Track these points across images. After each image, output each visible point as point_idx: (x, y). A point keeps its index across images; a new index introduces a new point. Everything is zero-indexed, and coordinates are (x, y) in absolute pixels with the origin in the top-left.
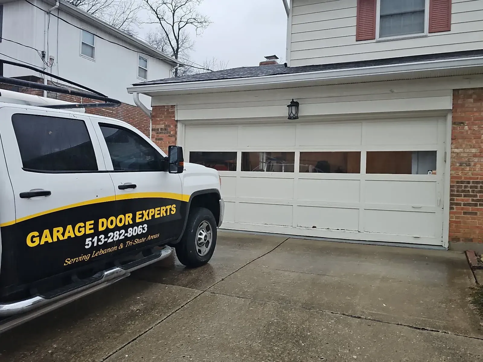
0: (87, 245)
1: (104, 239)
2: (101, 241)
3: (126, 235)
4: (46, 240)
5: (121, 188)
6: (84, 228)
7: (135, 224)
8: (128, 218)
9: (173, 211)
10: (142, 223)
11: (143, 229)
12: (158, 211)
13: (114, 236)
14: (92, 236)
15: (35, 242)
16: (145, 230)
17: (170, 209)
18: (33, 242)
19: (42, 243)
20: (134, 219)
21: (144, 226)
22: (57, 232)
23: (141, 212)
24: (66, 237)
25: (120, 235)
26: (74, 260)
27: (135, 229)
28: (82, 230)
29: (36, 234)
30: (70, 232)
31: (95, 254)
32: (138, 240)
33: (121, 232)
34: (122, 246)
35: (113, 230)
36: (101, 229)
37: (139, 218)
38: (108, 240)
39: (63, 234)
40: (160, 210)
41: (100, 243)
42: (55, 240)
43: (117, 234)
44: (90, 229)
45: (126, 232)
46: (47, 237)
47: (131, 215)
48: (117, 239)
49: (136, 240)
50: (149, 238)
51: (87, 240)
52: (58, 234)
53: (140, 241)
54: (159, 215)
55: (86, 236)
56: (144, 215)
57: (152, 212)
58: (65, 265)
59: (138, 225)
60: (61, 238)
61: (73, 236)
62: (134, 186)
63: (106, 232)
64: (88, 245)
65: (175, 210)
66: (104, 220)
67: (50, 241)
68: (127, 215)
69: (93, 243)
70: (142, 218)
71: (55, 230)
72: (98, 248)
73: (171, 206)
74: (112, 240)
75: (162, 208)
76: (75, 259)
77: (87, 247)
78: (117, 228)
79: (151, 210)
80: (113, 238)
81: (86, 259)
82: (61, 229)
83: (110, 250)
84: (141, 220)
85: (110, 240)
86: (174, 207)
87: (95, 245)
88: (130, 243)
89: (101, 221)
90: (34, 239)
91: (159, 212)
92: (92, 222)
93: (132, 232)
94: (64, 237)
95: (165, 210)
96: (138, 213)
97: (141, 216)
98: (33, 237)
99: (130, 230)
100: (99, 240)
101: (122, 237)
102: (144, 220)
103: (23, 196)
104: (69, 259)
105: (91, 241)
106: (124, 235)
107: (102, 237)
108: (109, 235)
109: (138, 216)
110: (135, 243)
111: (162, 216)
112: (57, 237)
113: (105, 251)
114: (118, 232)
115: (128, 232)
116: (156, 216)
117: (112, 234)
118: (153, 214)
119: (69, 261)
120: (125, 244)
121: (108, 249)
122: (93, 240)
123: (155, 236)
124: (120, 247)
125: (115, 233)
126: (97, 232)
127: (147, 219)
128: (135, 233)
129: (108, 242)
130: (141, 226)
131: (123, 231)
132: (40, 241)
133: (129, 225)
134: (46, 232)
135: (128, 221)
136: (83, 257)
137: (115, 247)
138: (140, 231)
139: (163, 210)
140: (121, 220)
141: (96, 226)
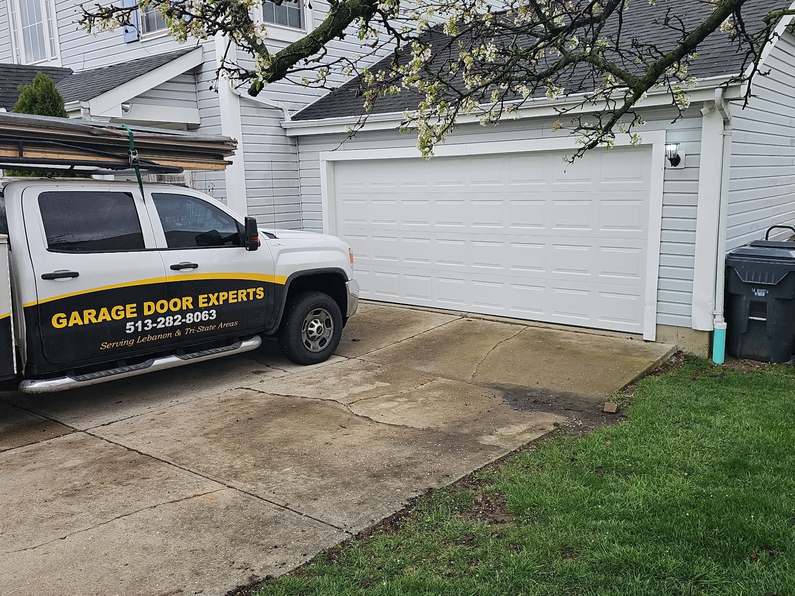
0: (127, 329)
1: (152, 324)
2: (148, 327)
3: (183, 321)
4: (75, 322)
5: (174, 268)
6: (123, 312)
7: (196, 308)
8: (187, 302)
9: (260, 295)
10: (208, 309)
11: (210, 315)
12: (233, 294)
13: (165, 321)
14: (135, 320)
15: (62, 323)
16: (213, 316)
17: (255, 293)
18: (59, 323)
19: (71, 324)
20: (195, 303)
21: (211, 312)
23: (206, 296)
24: (100, 320)
25: (174, 321)
26: (112, 344)
27: (198, 315)
28: (122, 314)
29: (63, 315)
30: (105, 315)
31: (141, 339)
32: (204, 327)
33: (175, 317)
34: (179, 333)
35: (165, 315)
36: (146, 313)
37: (203, 303)
38: (157, 325)
39: (97, 317)
40: (237, 294)
41: (146, 328)
42: (86, 322)
43: (169, 319)
44: (132, 313)
45: (184, 317)
46: (75, 319)
47: (190, 299)
48: (170, 325)
49: (201, 328)
50: (221, 325)
51: (128, 324)
52: (89, 316)
53: (206, 329)
54: (236, 300)
55: (126, 320)
56: (210, 299)
57: (224, 296)
58: (101, 348)
59: (201, 310)
60: (94, 321)
61: (109, 319)
62: (195, 266)
63: (154, 317)
64: (130, 329)
65: (262, 293)
66: (152, 304)
67: (80, 323)
68: (184, 299)
69: (136, 328)
70: (208, 302)
71: (86, 312)
72: (144, 333)
73: (255, 289)
74: (164, 326)
75: (240, 292)
76: (114, 344)
77: (128, 332)
78: (169, 313)
79: (221, 294)
80: (164, 324)
81: (130, 345)
82: (94, 312)
83: (161, 336)
84: (206, 305)
85: (160, 326)
86: (260, 290)
87: (140, 329)
88: (191, 330)
89: (146, 304)
90: (61, 321)
91: (235, 296)
92: (135, 305)
93: (193, 317)
94: (97, 320)
95: (245, 293)
96: (201, 297)
97: (206, 300)
98: (59, 318)
99: (190, 316)
100: (144, 325)
101: (177, 323)
102: (211, 304)
104: (106, 343)
105: (134, 325)
106: (180, 321)
107: (148, 322)
108: (159, 320)
109: (201, 300)
110: (199, 330)
111: (240, 300)
112: (89, 319)
113: (155, 337)
114: (171, 318)
115: (186, 318)
116: (231, 301)
117: (163, 319)
118: (225, 298)
119: (106, 345)
120: (183, 332)
121: (159, 336)
122: (136, 325)
123: (231, 324)
124: (177, 334)
125: (168, 318)
126: (141, 317)
127: (216, 303)
128: (197, 318)
129: (158, 327)
130: (207, 312)
131: (180, 317)
132: (68, 323)
133: (188, 310)
134: (75, 314)
135: (187, 306)
136: (125, 342)
137: (169, 334)
138: (205, 317)
139: (242, 293)
140: (175, 305)
141: (140, 310)
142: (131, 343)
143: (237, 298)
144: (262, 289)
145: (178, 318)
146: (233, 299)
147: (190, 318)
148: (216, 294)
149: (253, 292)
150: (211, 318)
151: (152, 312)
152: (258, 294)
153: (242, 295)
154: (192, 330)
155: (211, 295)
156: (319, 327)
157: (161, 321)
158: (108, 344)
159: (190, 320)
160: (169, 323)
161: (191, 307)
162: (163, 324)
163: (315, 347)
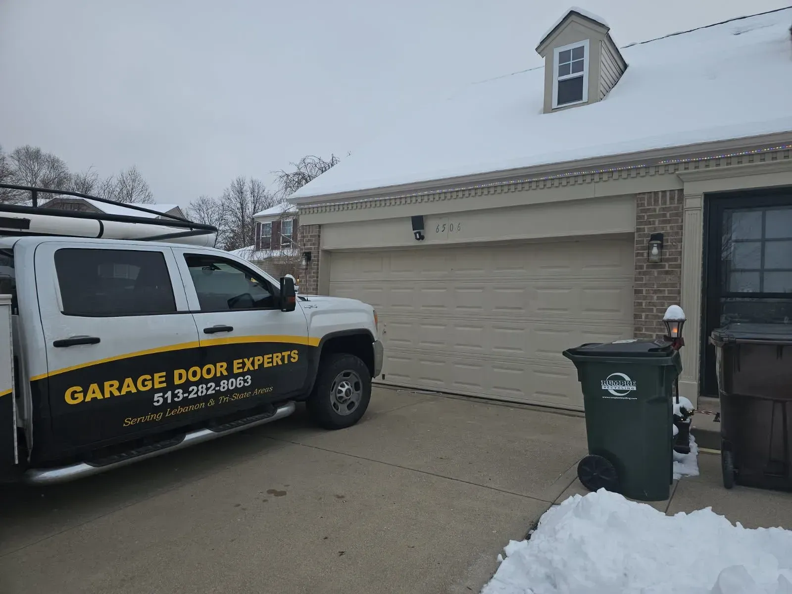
0: (155, 402)
1: (183, 394)
2: (179, 397)
3: (217, 388)
4: (94, 396)
5: (208, 331)
6: (151, 382)
7: (231, 375)
8: (221, 368)
9: (294, 358)
10: (243, 374)
11: (245, 381)
12: (268, 358)
13: (198, 390)
14: (164, 391)
15: (77, 398)
16: (248, 383)
17: (289, 357)
18: (73, 398)
19: (88, 399)
20: (230, 368)
22: (110, 387)
23: (241, 361)
24: (123, 392)
25: (207, 389)
26: (137, 420)
27: (232, 382)
28: (149, 384)
29: (79, 389)
30: (129, 386)
31: (170, 412)
32: (238, 395)
33: (209, 386)
34: (212, 402)
35: (196, 384)
36: (177, 382)
37: (239, 368)
38: (189, 395)
39: (120, 389)
40: (272, 358)
41: (176, 399)
42: (107, 395)
43: (202, 388)
44: (161, 383)
45: (218, 385)
46: (94, 392)
47: (224, 364)
48: (203, 394)
49: (235, 395)
50: (256, 392)
51: (156, 395)
52: (111, 388)
53: (241, 397)
54: (271, 364)
55: (154, 391)
56: (245, 364)
57: (259, 360)
58: (124, 425)
59: (236, 376)
60: (116, 393)
61: (134, 391)
62: (230, 329)
63: (186, 387)
64: (158, 401)
65: (297, 357)
66: (183, 371)
67: (100, 397)
68: (218, 365)
69: (165, 400)
70: (243, 368)
71: (107, 384)
72: (174, 405)
73: (289, 352)
74: (196, 396)
75: (275, 355)
77: (156, 404)
78: (202, 381)
79: (256, 358)
80: (197, 393)
81: (158, 419)
82: (116, 383)
83: (192, 408)
84: (241, 370)
85: (192, 396)
86: (294, 353)
87: (169, 401)
89: (176, 373)
90: (76, 395)
91: (270, 360)
92: (164, 374)
93: (228, 384)
94: (120, 393)
95: (280, 357)
96: (235, 362)
97: (241, 365)
98: (74, 392)
99: (224, 383)
100: (174, 396)
101: (210, 392)
102: (245, 370)
103: (58, 344)
104: (130, 419)
105: (163, 397)
106: (214, 389)
107: (179, 392)
108: (191, 389)
109: (236, 366)
110: (234, 398)
111: (275, 364)
112: (111, 392)
113: (186, 409)
114: (204, 386)
115: (220, 386)
116: (266, 365)
117: (195, 388)
118: (261, 362)
119: (131, 421)
120: (217, 400)
121: (191, 407)
122: (166, 396)
123: (266, 390)
124: (210, 404)
125: (200, 386)
126: (171, 386)
127: (252, 368)
128: (232, 386)
129: (189, 398)
130: (242, 378)
131: (213, 384)
132: (85, 397)
133: (223, 377)
134: (94, 386)
135: (221, 371)
136: (152, 416)
137: (201, 404)
138: (240, 384)
139: (277, 357)
140: (209, 371)
141: (169, 379)
142: (158, 417)
143: (272, 362)
144: (296, 352)
145: (211, 386)
146: (268, 363)
147: (224, 385)
148: (251, 359)
149: (288, 355)
150: (246, 384)
151: (183, 381)
152: (292, 357)
153: (277, 359)
154: (226, 399)
155: (246, 360)
156: (348, 389)
157: (193, 389)
158: (132, 419)
159: (224, 388)
160: (202, 392)
161: (225, 373)
162: (194, 394)
163: (343, 410)
